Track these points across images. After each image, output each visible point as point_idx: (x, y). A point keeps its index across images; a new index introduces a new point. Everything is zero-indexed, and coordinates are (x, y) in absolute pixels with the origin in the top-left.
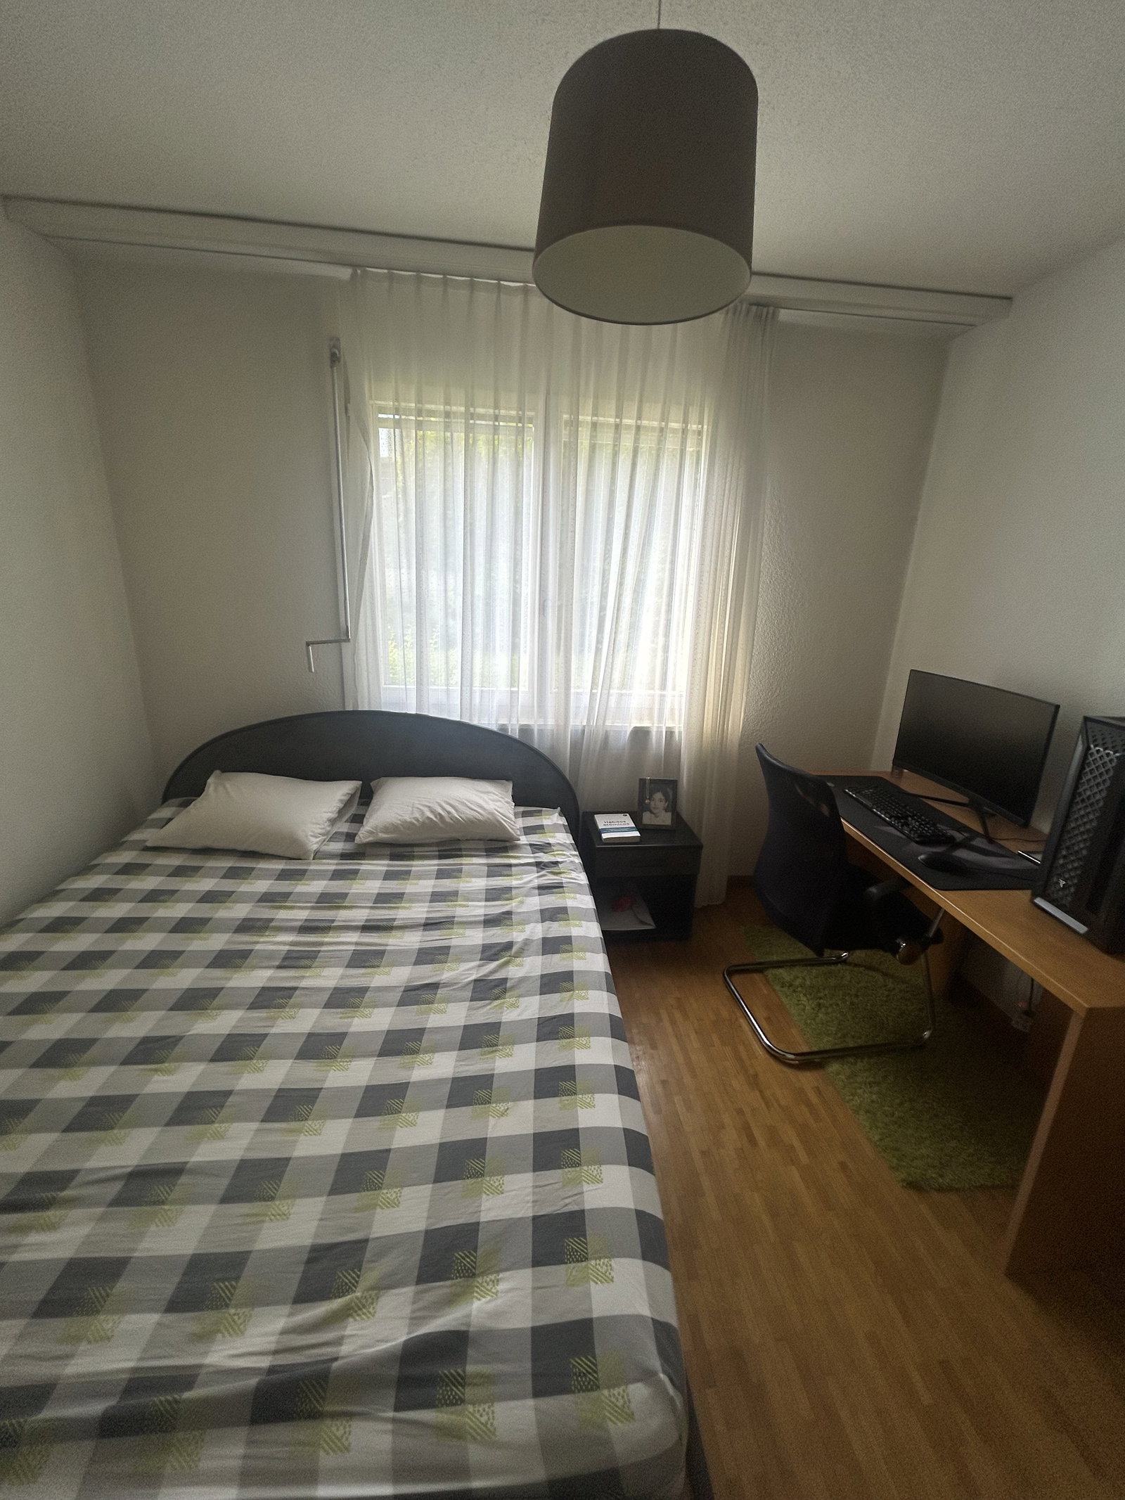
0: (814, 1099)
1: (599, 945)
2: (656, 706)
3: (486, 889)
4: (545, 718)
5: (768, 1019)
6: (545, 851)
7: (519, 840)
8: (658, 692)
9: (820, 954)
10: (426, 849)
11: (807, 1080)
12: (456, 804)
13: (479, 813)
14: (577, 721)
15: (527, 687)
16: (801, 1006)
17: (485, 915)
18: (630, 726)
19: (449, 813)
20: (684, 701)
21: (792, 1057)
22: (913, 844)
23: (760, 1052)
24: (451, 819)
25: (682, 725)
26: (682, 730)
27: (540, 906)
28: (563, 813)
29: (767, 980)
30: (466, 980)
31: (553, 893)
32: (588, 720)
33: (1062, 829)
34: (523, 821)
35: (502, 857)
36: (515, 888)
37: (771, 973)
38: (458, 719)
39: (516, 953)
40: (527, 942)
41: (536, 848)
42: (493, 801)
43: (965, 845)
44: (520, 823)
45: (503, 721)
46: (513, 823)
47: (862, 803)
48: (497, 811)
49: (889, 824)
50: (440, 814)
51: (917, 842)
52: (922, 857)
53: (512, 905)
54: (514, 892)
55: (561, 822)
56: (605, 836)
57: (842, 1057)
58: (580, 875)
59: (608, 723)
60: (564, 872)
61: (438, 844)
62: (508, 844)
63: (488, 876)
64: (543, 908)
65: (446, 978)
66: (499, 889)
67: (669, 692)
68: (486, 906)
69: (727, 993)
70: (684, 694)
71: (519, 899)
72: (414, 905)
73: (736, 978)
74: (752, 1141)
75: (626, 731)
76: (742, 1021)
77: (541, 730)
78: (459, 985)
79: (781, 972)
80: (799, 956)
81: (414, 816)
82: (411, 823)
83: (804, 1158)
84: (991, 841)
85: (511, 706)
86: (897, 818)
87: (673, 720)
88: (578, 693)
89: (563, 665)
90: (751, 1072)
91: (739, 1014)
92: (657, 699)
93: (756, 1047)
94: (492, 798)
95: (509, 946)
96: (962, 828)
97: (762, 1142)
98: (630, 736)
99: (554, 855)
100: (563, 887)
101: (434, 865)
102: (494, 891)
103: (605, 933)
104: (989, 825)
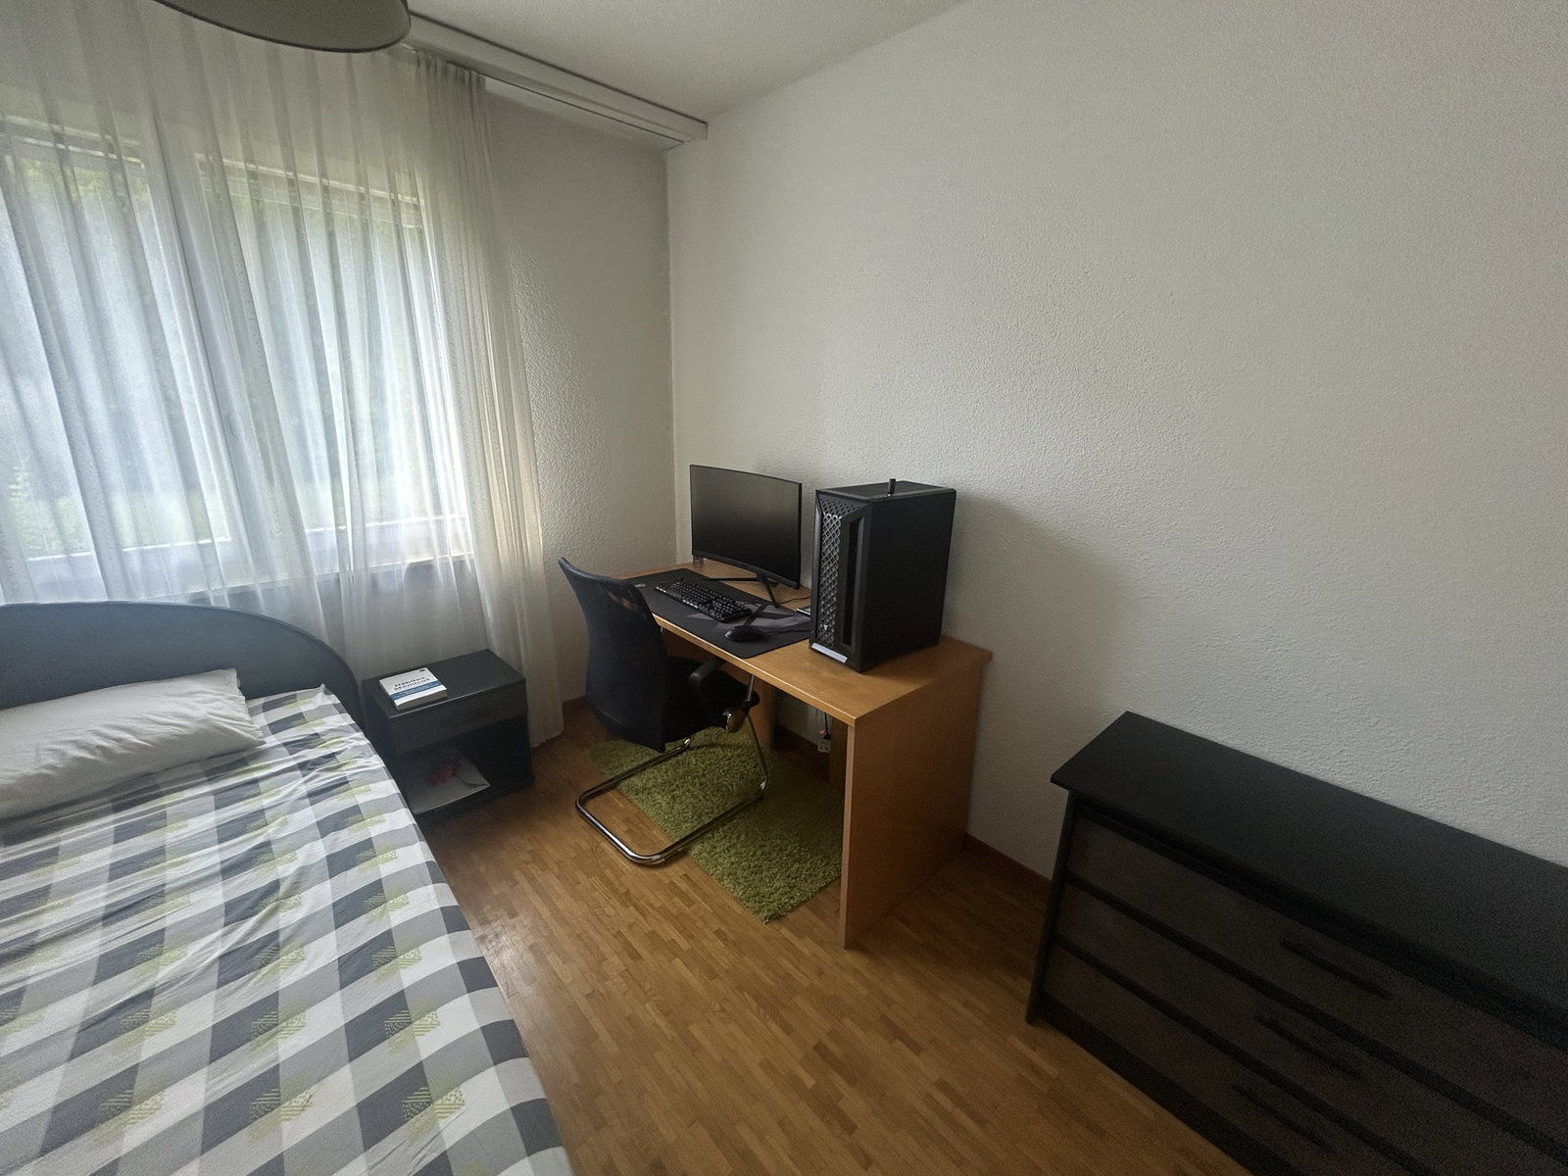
0: (684, 886)
1: (414, 833)
2: (434, 535)
3: (218, 827)
4: (271, 573)
5: (629, 831)
6: (313, 744)
7: (264, 743)
8: (432, 518)
9: (662, 749)
10: (85, 805)
11: (675, 871)
12: (130, 724)
13: (179, 726)
14: (324, 569)
15: (228, 534)
16: (658, 805)
17: (222, 862)
18: (404, 564)
19: (118, 740)
20: (467, 522)
21: (659, 856)
22: (720, 624)
23: (628, 867)
24: (126, 748)
25: (472, 552)
26: (473, 557)
27: (316, 817)
28: (330, 690)
29: (621, 794)
30: (202, 965)
31: (333, 795)
32: (342, 566)
33: (819, 585)
34: (266, 717)
35: (236, 775)
36: (267, 809)
37: (623, 786)
38: (105, 599)
39: (284, 894)
40: (302, 872)
41: (293, 746)
42: (204, 702)
43: (760, 614)
44: (262, 720)
45: (196, 589)
46: (248, 724)
47: (672, 597)
48: (213, 714)
49: (698, 611)
50: (100, 747)
51: (723, 622)
52: (728, 633)
53: (270, 832)
54: (268, 814)
55: (329, 702)
56: (398, 702)
57: (701, 836)
58: (371, 759)
59: (373, 565)
60: (346, 764)
61: (109, 791)
62: (245, 754)
63: (217, 808)
64: (319, 819)
65: (163, 977)
66: (241, 819)
67: (447, 517)
68: (220, 850)
69: (583, 823)
70: (467, 516)
71: (279, 820)
72: (73, 897)
73: (591, 804)
74: (635, 956)
75: (400, 571)
76: (605, 845)
77: (270, 590)
78: (194, 975)
79: (635, 780)
80: (648, 759)
81: (45, 763)
82: (39, 775)
83: (685, 945)
84: (778, 606)
85: (206, 566)
86: (704, 604)
87: (460, 547)
88: (317, 534)
89: (282, 499)
90: (622, 890)
91: (599, 838)
92: (433, 527)
93: (622, 862)
94: (200, 699)
95: (275, 886)
96: (755, 600)
97: (643, 952)
98: (406, 575)
99: (327, 747)
100: (347, 782)
101: (109, 824)
102: (232, 825)
103: (416, 817)
104: (774, 593)
